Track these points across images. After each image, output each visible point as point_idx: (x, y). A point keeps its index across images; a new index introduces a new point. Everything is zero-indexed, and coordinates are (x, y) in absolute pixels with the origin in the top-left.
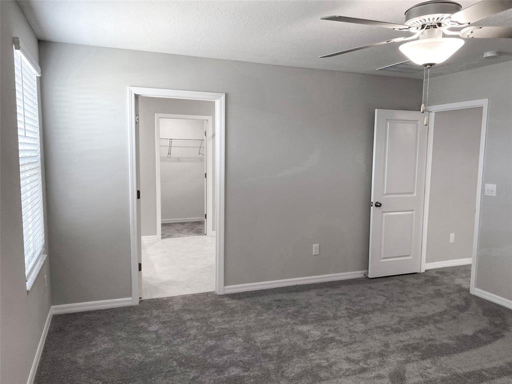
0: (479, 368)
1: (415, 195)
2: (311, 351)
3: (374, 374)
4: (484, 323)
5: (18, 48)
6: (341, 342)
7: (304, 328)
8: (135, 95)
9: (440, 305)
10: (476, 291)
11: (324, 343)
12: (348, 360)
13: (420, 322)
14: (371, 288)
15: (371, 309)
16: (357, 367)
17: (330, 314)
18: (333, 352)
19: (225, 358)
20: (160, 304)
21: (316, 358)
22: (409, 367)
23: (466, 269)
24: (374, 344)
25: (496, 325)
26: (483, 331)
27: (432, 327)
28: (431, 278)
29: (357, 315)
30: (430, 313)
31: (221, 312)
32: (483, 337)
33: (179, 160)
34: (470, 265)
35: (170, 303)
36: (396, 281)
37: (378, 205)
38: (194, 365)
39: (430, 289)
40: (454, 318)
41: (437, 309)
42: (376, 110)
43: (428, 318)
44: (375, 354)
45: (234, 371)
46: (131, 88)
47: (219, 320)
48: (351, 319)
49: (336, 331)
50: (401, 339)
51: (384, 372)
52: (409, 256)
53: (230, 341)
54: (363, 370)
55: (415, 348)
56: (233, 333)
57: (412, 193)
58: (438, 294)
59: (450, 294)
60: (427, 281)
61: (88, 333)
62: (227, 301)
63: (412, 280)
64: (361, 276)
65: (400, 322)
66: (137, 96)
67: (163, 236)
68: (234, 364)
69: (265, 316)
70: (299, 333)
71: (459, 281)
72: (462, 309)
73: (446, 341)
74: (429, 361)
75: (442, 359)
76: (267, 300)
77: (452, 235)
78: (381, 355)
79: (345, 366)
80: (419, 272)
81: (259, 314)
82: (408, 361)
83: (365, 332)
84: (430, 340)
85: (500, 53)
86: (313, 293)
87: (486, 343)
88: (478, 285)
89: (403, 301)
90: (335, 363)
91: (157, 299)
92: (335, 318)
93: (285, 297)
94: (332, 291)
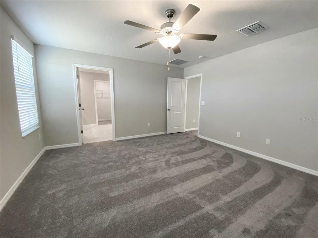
0: (195, 157)
1: (181, 107)
2: (141, 155)
3: (160, 161)
4: (199, 145)
5: (13, 39)
6: (152, 152)
7: (141, 149)
8: (76, 67)
9: (188, 140)
10: (199, 136)
11: (146, 153)
12: (153, 157)
13: (179, 145)
14: (167, 137)
15: (165, 142)
16: (155, 159)
17: (151, 144)
18: (148, 156)
19: (109, 160)
20: (90, 145)
21: (141, 157)
22: (172, 158)
23: (196, 131)
24: (163, 152)
25: (203, 145)
26: (199, 147)
27: (183, 146)
28: (187, 133)
29: (160, 144)
30: (183, 143)
31: (112, 146)
32: (198, 148)
33: (106, 98)
34: (197, 130)
35: (94, 144)
36: (175, 134)
37: (169, 110)
38: (96, 163)
39: (186, 136)
40: (191, 144)
41: (186, 141)
42: (168, 78)
43: (183, 144)
44: (162, 155)
45: (111, 164)
46: (75, 64)
47: (111, 148)
48: (158, 146)
49: (151, 149)
50: (172, 150)
51: (163, 160)
52: (180, 126)
53: (112, 155)
54: (157, 160)
55: (175, 153)
56: (114, 152)
57: (180, 106)
58: (188, 137)
59: (191, 137)
60: (185, 134)
61: (57, 155)
62: (116, 143)
63: (180, 134)
64: (165, 133)
65: (173, 146)
66: (77, 68)
67: (99, 124)
68: (111, 162)
69: (128, 146)
70: (139, 150)
71: (195, 134)
72: (194, 141)
73: (186, 150)
74: (179, 156)
75: (184, 155)
76: (130, 142)
77: (194, 120)
78: (164, 155)
79: (151, 159)
80: (183, 131)
81: (127, 146)
82: (172, 157)
83: (161, 149)
84: (181, 150)
85: (204, 57)
86: (147, 139)
87: (198, 150)
88: (200, 134)
89: (176, 140)
90: (147, 159)
91: (90, 143)
92: (153, 145)
93: (138, 140)
94: (153, 138)
